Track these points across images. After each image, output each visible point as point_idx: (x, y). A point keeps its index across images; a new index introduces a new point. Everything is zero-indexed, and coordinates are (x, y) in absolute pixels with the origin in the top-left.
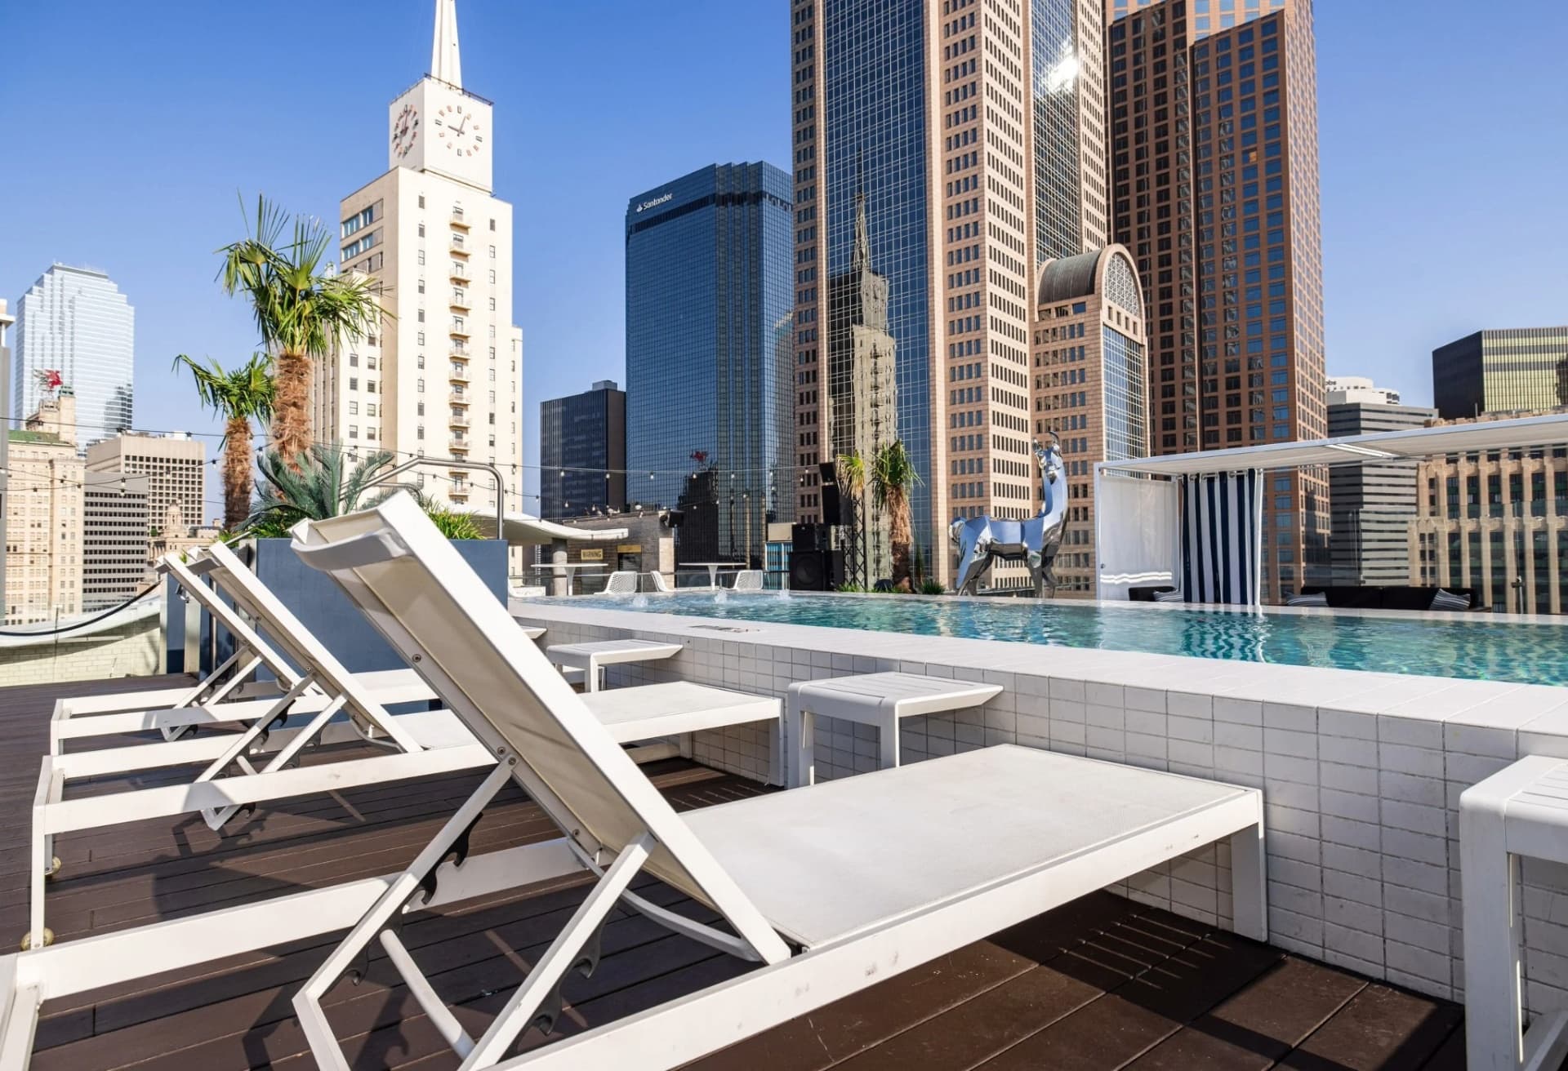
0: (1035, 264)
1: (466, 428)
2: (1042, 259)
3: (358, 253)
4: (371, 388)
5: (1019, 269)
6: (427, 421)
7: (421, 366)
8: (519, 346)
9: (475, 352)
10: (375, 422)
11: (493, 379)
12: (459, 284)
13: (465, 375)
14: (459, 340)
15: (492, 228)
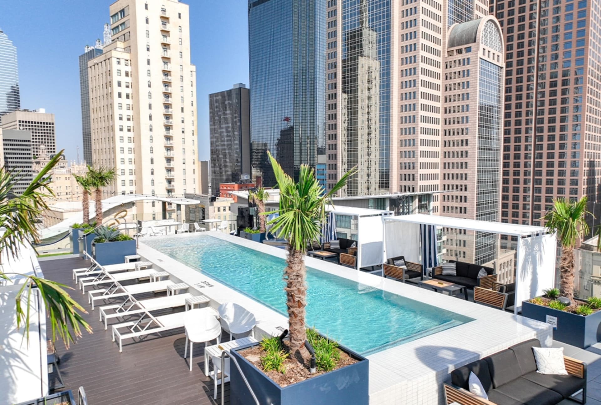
0: (447, 27)
1: (171, 115)
2: (451, 24)
3: (119, 32)
4: (128, 97)
5: (438, 30)
6: (153, 112)
7: (150, 86)
8: (194, 74)
9: (174, 79)
10: (130, 113)
11: (182, 91)
12: (166, 46)
13: (170, 90)
14: (166, 73)
15: (180, 17)
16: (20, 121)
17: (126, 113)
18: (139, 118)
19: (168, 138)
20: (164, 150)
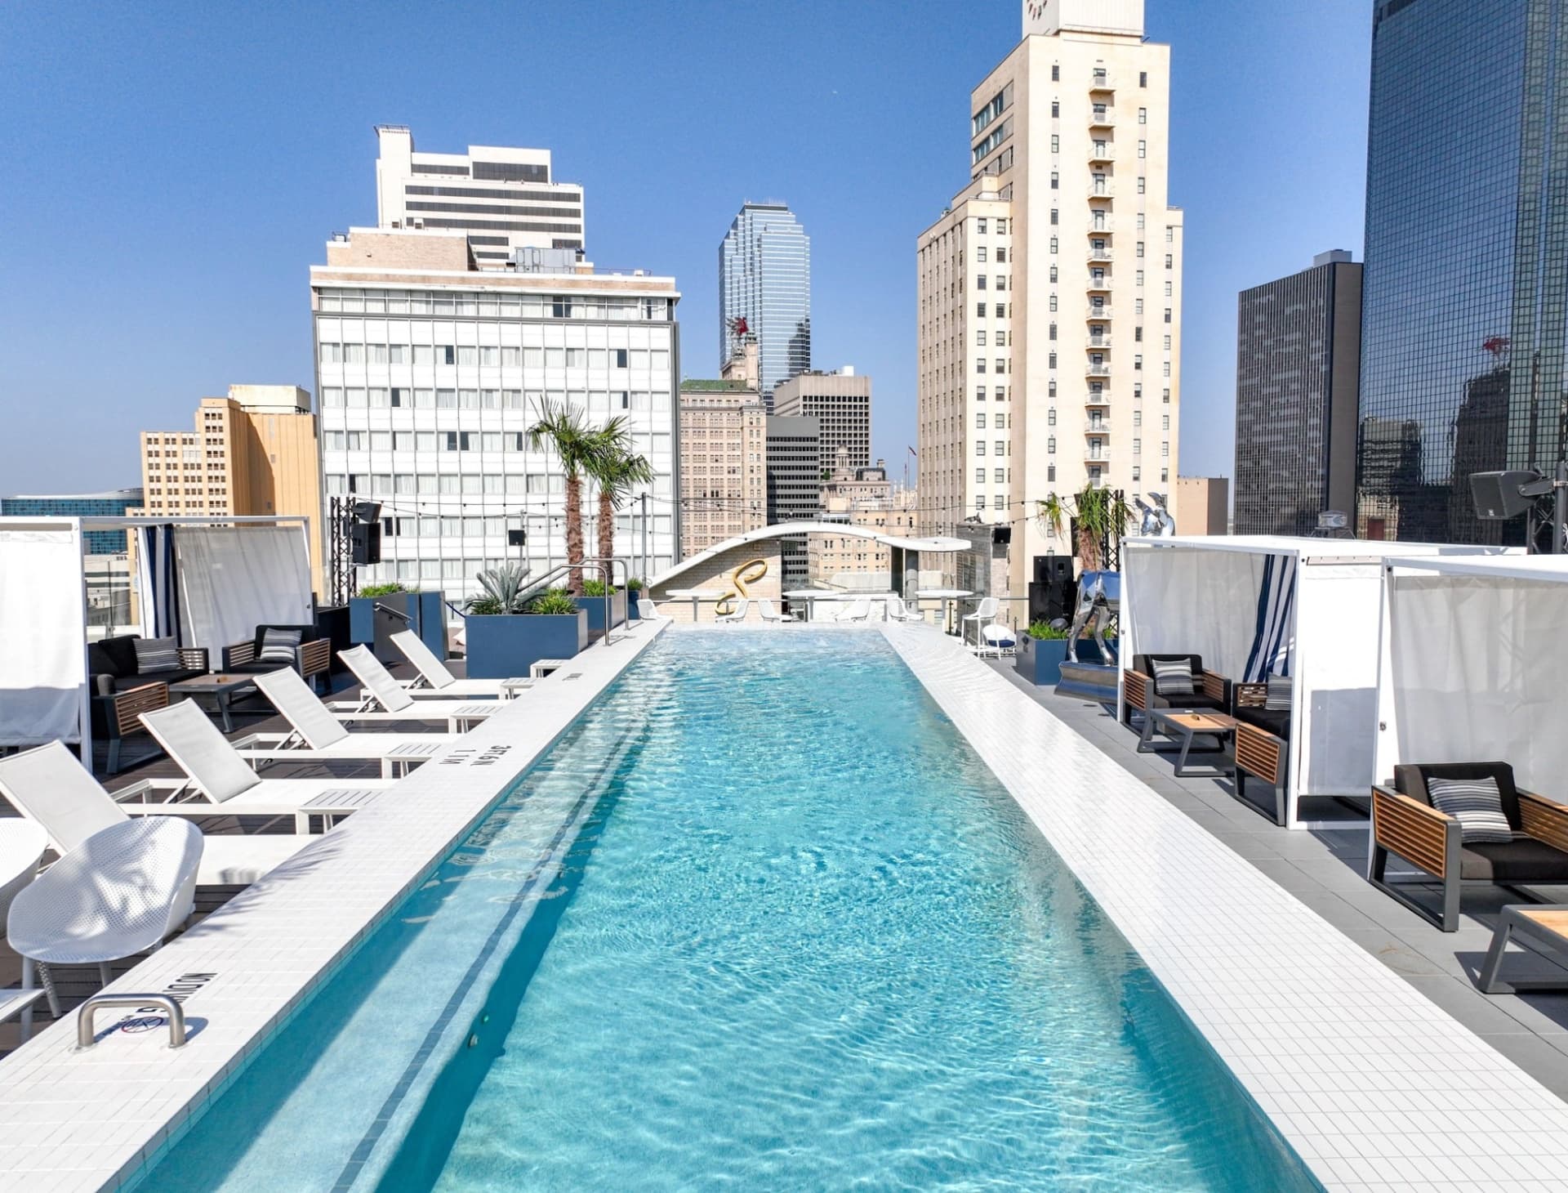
1: (1107, 350)
3: (989, 152)
4: (1000, 312)
6: (1060, 346)
7: (1054, 279)
8: (1178, 233)
9: (1119, 253)
10: (1005, 352)
11: (1141, 283)
12: (1101, 168)
13: (1106, 283)
14: (1100, 240)
15: (1143, 83)
16: (805, 398)
17: (993, 353)
18: (1024, 365)
19: (1096, 412)
20: (1083, 444)
